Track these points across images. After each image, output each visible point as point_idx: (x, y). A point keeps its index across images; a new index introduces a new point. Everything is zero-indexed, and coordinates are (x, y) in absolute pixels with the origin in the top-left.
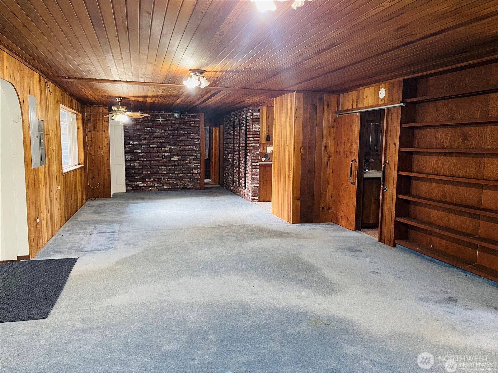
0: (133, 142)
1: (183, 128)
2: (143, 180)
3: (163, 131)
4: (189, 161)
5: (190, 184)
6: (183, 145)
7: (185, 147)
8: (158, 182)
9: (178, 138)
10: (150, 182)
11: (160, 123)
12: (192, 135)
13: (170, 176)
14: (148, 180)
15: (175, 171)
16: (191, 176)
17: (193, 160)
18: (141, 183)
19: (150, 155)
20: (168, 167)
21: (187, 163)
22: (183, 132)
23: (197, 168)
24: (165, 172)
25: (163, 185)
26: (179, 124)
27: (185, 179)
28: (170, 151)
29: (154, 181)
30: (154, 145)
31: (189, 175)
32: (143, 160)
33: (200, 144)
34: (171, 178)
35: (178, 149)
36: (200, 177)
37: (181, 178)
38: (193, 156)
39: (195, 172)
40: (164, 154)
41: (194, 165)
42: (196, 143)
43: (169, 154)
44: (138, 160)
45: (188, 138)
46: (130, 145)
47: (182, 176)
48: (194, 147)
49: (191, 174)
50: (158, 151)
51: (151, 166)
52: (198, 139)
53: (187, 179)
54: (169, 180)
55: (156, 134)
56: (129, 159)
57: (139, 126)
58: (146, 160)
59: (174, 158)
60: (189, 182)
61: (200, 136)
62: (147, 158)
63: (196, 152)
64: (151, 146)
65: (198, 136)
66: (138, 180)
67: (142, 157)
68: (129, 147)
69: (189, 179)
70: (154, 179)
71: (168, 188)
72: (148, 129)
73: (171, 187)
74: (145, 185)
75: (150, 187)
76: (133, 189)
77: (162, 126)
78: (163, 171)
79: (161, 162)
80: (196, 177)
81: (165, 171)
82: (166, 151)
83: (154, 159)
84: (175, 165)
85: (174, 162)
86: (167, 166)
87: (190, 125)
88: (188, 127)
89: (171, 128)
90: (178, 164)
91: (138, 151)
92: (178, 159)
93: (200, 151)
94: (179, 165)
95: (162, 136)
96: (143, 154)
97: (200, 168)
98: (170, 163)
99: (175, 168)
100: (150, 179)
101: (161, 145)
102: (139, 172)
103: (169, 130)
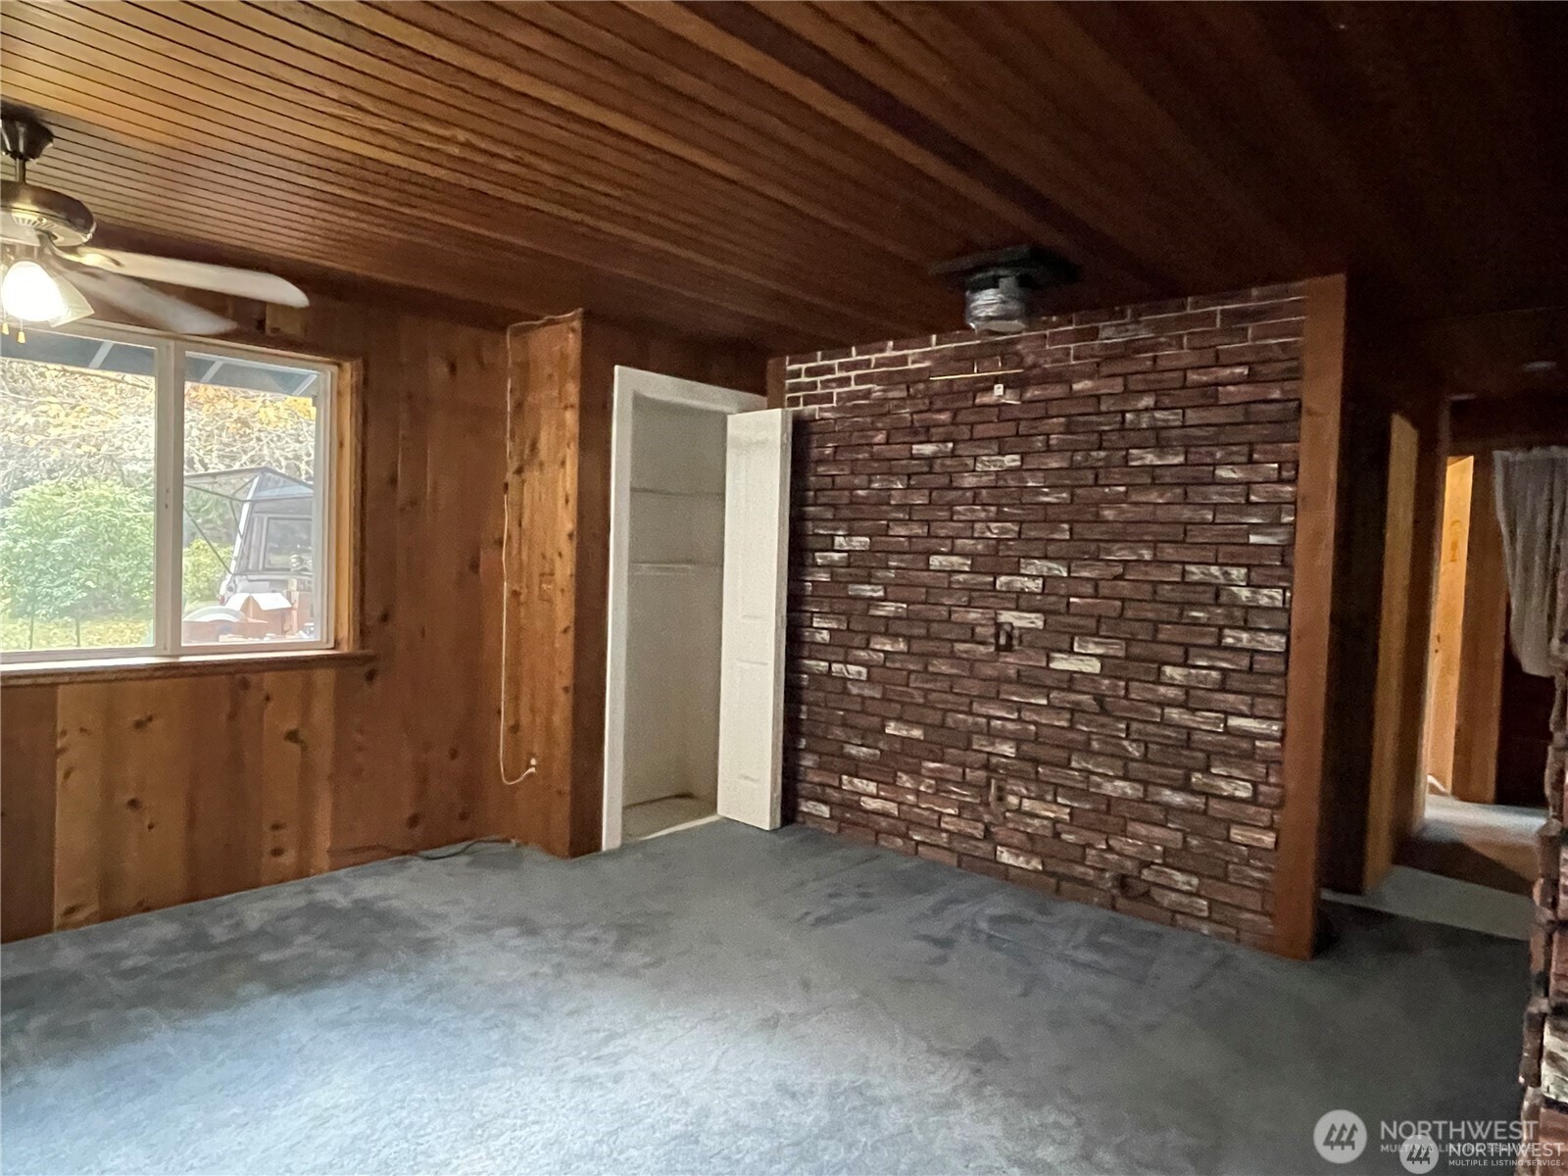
0: (849, 534)
1: (1156, 429)
2: (883, 771)
3: (1011, 460)
4: (1187, 689)
5: (1179, 877)
6: (1147, 555)
7: (1156, 574)
8: (962, 806)
9: (1114, 501)
10: (917, 793)
11: (999, 406)
12: (1224, 473)
13: (1037, 780)
14: (905, 780)
15: (1070, 748)
16: (1192, 811)
17: (1222, 688)
18: (872, 787)
19: (928, 621)
20: (1027, 715)
21: (1163, 704)
22: (1150, 458)
23: (1250, 755)
24: (1008, 749)
25: (988, 835)
26: (1128, 392)
27: (1142, 829)
28: (1050, 601)
29: (937, 791)
30: (951, 553)
31: (1178, 799)
32: (888, 648)
33: (1285, 551)
34: (1040, 798)
35: (1105, 588)
36: (1268, 839)
37: (1108, 815)
38: (1219, 646)
39: (1227, 788)
40: (1006, 617)
41: (1227, 731)
42: (1253, 539)
43: (1036, 621)
44: (867, 647)
45: (1185, 501)
46: (836, 556)
47: (1123, 799)
48: (1238, 573)
49: (1198, 802)
50: (974, 596)
51: (927, 692)
52: (1276, 505)
53: (1158, 832)
54: (1027, 804)
55: (969, 481)
56: (826, 635)
57: (880, 437)
58: (902, 646)
59: (1071, 651)
60: (1173, 858)
61: (1292, 481)
62: (908, 639)
63: (1247, 617)
64: (936, 561)
65: (1281, 481)
66: (856, 769)
67: (889, 628)
68: (830, 567)
69: (1171, 836)
70: (940, 779)
71: (1021, 862)
72: (928, 449)
73: (1036, 864)
74: (892, 808)
75: (920, 825)
76: (832, 817)
77: (1009, 428)
78: (993, 735)
79: (988, 671)
80: (1236, 834)
81: (1003, 736)
82: (1020, 601)
83: (945, 649)
84: (1075, 710)
85: (1071, 680)
86: (1019, 707)
87: (1208, 395)
88: (1193, 416)
89: (1068, 430)
90: (1099, 699)
91: (867, 590)
92: (1094, 666)
93: (1286, 609)
94: (1104, 711)
95: (1001, 494)
96: (889, 608)
97: (1271, 762)
98: (1046, 690)
99: (1071, 728)
100: (915, 773)
101: (996, 560)
102: (863, 721)
103: (1048, 449)
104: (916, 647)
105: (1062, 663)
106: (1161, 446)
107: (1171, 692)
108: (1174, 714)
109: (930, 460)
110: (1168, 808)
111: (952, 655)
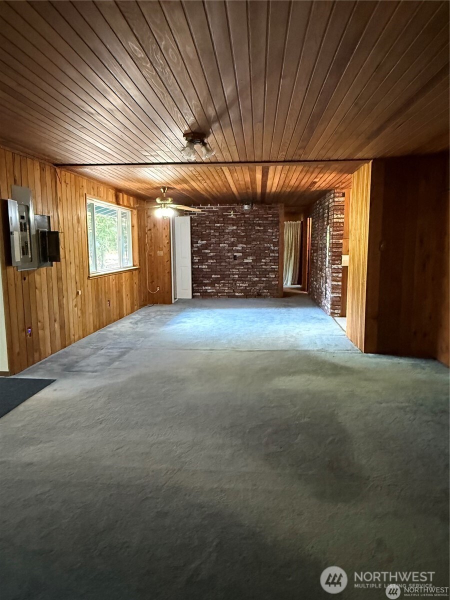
0: (202, 241)
1: (259, 224)
2: (212, 284)
3: (235, 228)
4: (265, 263)
5: (265, 291)
6: (258, 243)
7: (260, 246)
8: (229, 287)
9: (253, 234)
10: (219, 287)
11: (232, 218)
12: (269, 230)
13: (242, 280)
14: (216, 285)
15: (248, 275)
16: (266, 280)
17: (270, 262)
18: (210, 288)
19: (221, 256)
20: (240, 270)
21: (263, 265)
22: (258, 228)
23: (275, 271)
24: (237, 276)
25: (234, 291)
26: (254, 218)
27: (259, 285)
28: (243, 251)
29: (224, 286)
30: (224, 244)
31: (265, 279)
32: (212, 261)
33: (278, 242)
34: (243, 283)
35: (252, 248)
36: (277, 282)
37: (255, 284)
38: (270, 256)
39: (271, 276)
40: (235, 254)
41: (272, 268)
42: (274, 240)
43: (241, 254)
44: (207, 262)
45: (264, 235)
46: (199, 245)
47: (257, 281)
48: (272, 245)
49: (267, 279)
50: (229, 251)
51: (220, 269)
52: (276, 236)
53: (262, 285)
54: (241, 285)
55: (227, 231)
56: (197, 261)
57: (208, 222)
58: (215, 261)
59: (247, 259)
60: (264, 288)
61: (279, 232)
62: (216, 260)
63: (273, 251)
64: (221, 245)
65: (277, 232)
66: (206, 285)
67: (211, 258)
68: (198, 247)
69: (264, 285)
70: (224, 284)
71: (240, 294)
72: (218, 225)
73: (243, 294)
74: (214, 291)
75: (220, 293)
76: (201, 295)
77: (234, 222)
78: (233, 274)
79: (232, 264)
80: (273, 283)
81: (236, 274)
82: (238, 251)
83: (224, 261)
84: (249, 268)
85: (247, 263)
86: (238, 269)
87: (267, 219)
88: (264, 222)
89: (245, 222)
90: (252, 266)
91: (207, 251)
92: (251, 261)
93: (278, 250)
94: (253, 268)
95: (234, 234)
96: (212, 254)
97: (277, 272)
98: (243, 266)
99: (248, 271)
100: (219, 283)
101: (233, 244)
102: (207, 276)
103: (242, 226)
104: (218, 261)
105: (246, 261)
106: (260, 226)
107: (263, 263)
108: (264, 267)
109: (219, 227)
110: (263, 281)
111: (226, 262)
